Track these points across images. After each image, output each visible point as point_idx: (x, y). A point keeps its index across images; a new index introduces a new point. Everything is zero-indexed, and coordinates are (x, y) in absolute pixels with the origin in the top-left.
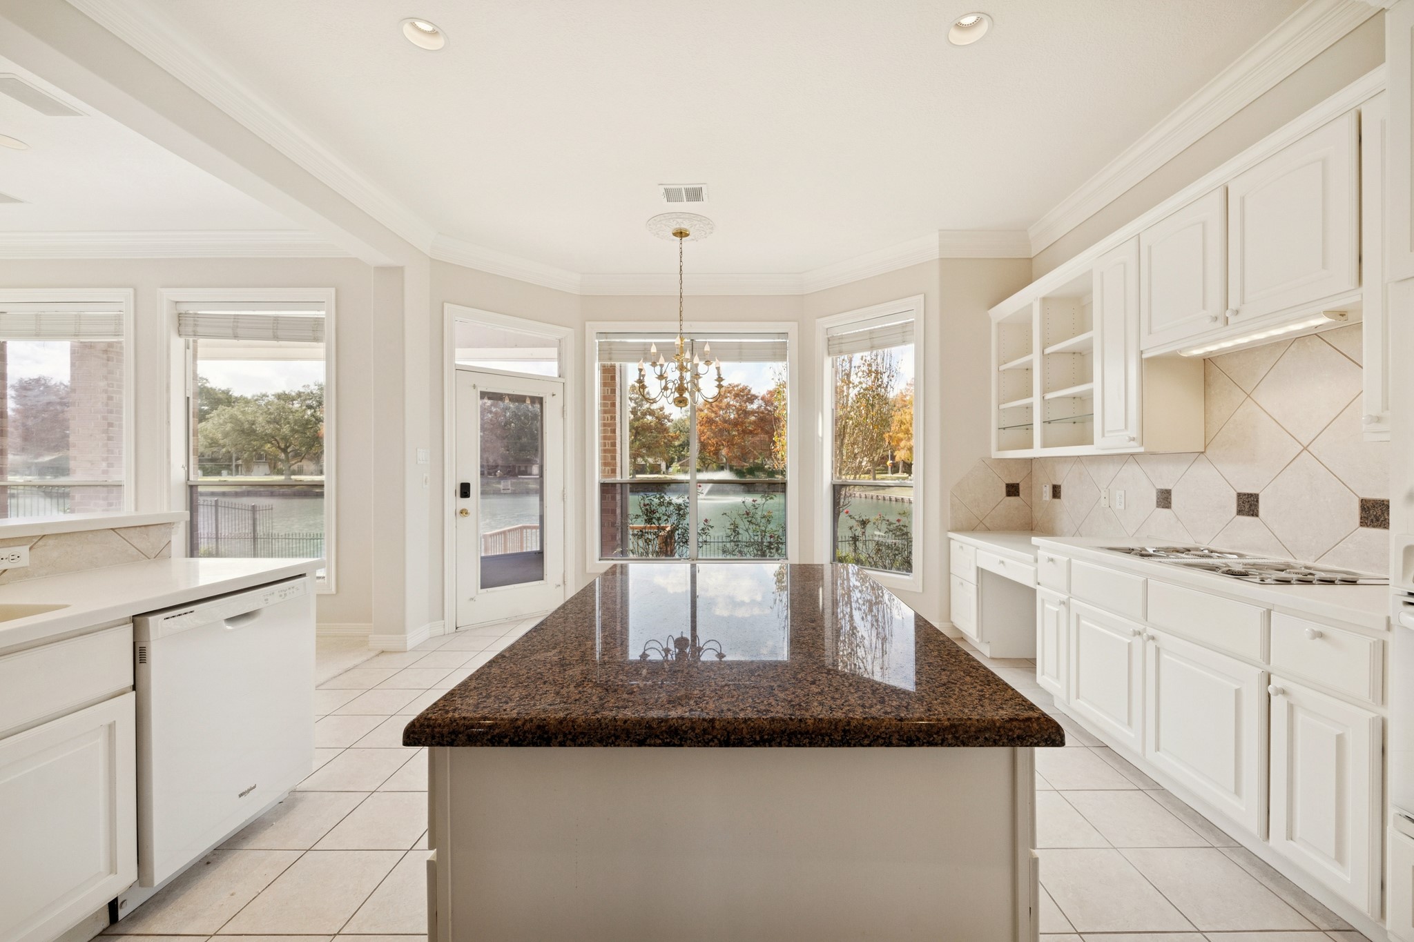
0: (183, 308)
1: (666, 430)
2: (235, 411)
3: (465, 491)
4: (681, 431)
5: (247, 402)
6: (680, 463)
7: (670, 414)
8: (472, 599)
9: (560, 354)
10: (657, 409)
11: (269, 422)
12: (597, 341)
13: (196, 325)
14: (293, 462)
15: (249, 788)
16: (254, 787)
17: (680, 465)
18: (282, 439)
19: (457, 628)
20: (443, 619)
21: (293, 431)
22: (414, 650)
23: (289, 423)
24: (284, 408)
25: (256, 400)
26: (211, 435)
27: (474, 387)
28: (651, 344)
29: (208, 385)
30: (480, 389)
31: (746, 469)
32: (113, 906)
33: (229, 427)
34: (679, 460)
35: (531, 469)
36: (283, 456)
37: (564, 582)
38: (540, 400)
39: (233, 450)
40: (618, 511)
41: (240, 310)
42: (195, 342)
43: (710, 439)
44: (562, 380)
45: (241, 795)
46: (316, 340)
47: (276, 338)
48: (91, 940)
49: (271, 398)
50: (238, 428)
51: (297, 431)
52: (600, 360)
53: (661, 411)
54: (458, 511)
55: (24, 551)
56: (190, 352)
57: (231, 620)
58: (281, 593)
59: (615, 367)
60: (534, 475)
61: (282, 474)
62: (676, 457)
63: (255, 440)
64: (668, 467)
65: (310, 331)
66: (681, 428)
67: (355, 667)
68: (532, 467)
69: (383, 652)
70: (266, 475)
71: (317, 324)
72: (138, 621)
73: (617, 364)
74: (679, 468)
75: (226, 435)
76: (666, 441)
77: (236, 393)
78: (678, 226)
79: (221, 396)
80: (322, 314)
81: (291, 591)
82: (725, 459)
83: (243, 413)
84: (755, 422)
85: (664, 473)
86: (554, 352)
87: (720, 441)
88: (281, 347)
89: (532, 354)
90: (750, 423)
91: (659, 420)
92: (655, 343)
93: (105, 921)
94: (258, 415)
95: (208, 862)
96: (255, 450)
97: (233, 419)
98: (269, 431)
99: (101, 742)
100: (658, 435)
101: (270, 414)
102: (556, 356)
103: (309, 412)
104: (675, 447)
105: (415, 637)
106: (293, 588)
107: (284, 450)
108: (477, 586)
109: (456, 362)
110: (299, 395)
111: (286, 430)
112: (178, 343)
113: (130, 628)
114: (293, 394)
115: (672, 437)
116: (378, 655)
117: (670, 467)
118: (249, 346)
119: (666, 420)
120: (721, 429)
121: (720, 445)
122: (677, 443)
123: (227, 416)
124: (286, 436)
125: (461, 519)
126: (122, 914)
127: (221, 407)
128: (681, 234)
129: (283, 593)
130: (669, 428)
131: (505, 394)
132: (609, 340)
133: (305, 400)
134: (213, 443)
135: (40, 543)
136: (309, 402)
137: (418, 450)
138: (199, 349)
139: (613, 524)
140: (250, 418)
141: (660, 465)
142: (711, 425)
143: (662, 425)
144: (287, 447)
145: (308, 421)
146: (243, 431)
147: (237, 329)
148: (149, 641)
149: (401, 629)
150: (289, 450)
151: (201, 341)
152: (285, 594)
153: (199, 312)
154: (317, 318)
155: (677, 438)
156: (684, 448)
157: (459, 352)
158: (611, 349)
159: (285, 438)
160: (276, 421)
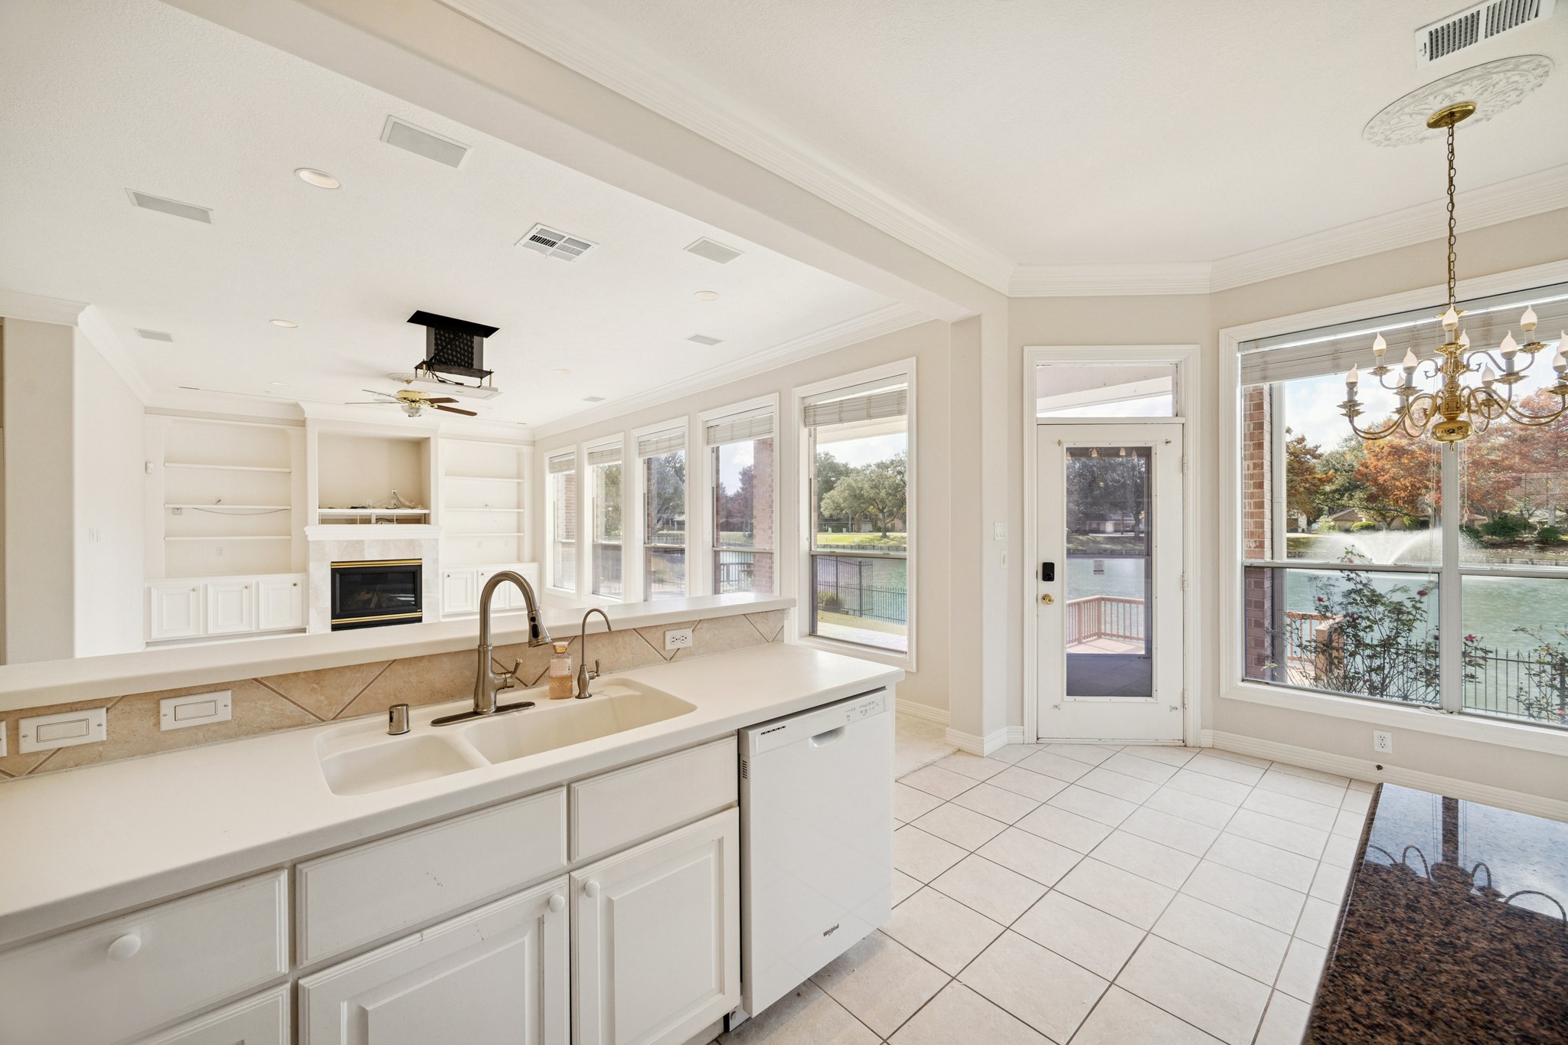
0: (808, 402)
1: (1311, 470)
2: (850, 480)
3: (1048, 572)
4: (1336, 470)
5: (858, 472)
6: (1334, 516)
7: (1317, 447)
8: (1056, 707)
9: (1176, 384)
10: (1292, 442)
11: (871, 488)
12: (1239, 355)
13: (815, 415)
14: (888, 521)
15: (832, 927)
16: (838, 927)
17: (1335, 520)
18: (880, 501)
19: (1038, 739)
20: (1023, 725)
21: (888, 494)
22: (991, 757)
23: (885, 488)
24: (881, 475)
25: (864, 470)
26: (836, 501)
27: (1059, 443)
28: (1374, 336)
29: (835, 461)
30: (1066, 446)
31: (1480, 526)
32: (726, 1019)
33: (847, 493)
34: (1331, 511)
35: (1105, 526)
36: (881, 516)
37: (1184, 704)
38: (1146, 453)
39: (849, 511)
40: (1267, 604)
41: (843, 396)
42: (815, 430)
43: (1399, 480)
44: (1181, 420)
45: (825, 934)
46: (900, 413)
47: (869, 417)
48: (710, 1043)
49: (873, 467)
50: (852, 494)
51: (890, 494)
52: (1243, 382)
53: (1299, 443)
54: (1040, 597)
55: (688, 632)
56: (812, 439)
57: (819, 737)
58: (862, 709)
59: (1263, 389)
60: (1108, 533)
61: (880, 531)
62: (1326, 508)
63: (863, 503)
64: (1309, 523)
65: (893, 405)
66: (1338, 466)
67: (932, 764)
68: (1105, 524)
69: (959, 750)
70: (870, 532)
71: (901, 395)
72: (741, 735)
73: (1266, 387)
74: (1332, 523)
75: (845, 500)
76: (1307, 485)
77: (851, 466)
78: (1447, 104)
79: (842, 469)
80: (904, 386)
81: (872, 706)
82: (1430, 510)
83: (856, 481)
84: (1505, 446)
85: (1303, 531)
86: (1167, 382)
87: (1420, 481)
88: (875, 424)
89: (1135, 391)
90: (1493, 449)
91: (1296, 457)
92: (1383, 334)
93: (720, 1029)
94: (864, 482)
95: (798, 994)
96: (863, 512)
97: (850, 487)
98: (872, 496)
99: (712, 856)
100: (1295, 478)
101: (873, 480)
102: (1170, 388)
103: (899, 477)
104: (1325, 494)
105: (993, 740)
106: (873, 702)
107: (882, 511)
108: (1062, 692)
109: (1039, 415)
110: (892, 462)
111: (883, 493)
112: (804, 432)
113: (734, 741)
114: (888, 462)
115: (1320, 480)
116: (954, 753)
117: (1315, 522)
118: (854, 427)
119: (1309, 457)
120: (1421, 463)
121: (1419, 488)
122: (1328, 488)
123: (846, 485)
124: (883, 499)
125: (1043, 607)
126: (733, 1025)
127: (842, 478)
128: (1450, 118)
129: (864, 709)
130: (1314, 468)
131: (1093, 448)
132: (1260, 350)
133: (896, 466)
134: (838, 507)
135: (699, 626)
136: (898, 468)
137: (996, 524)
138: (818, 435)
139: (1259, 624)
140: (860, 485)
141: (1296, 520)
142: (1400, 457)
143: (1302, 463)
144: (884, 508)
145: (898, 485)
146: (855, 496)
147: (843, 413)
148: (749, 757)
149: (979, 732)
150: (885, 511)
151: (819, 428)
152: (866, 710)
153: (818, 403)
154: (901, 391)
155: (1330, 481)
156: (1342, 495)
157: (1040, 402)
158: (1265, 363)
159: (882, 501)
160: (876, 487)
